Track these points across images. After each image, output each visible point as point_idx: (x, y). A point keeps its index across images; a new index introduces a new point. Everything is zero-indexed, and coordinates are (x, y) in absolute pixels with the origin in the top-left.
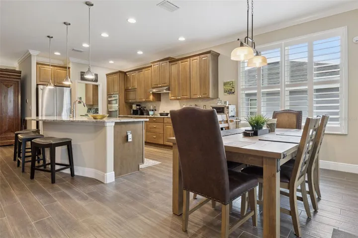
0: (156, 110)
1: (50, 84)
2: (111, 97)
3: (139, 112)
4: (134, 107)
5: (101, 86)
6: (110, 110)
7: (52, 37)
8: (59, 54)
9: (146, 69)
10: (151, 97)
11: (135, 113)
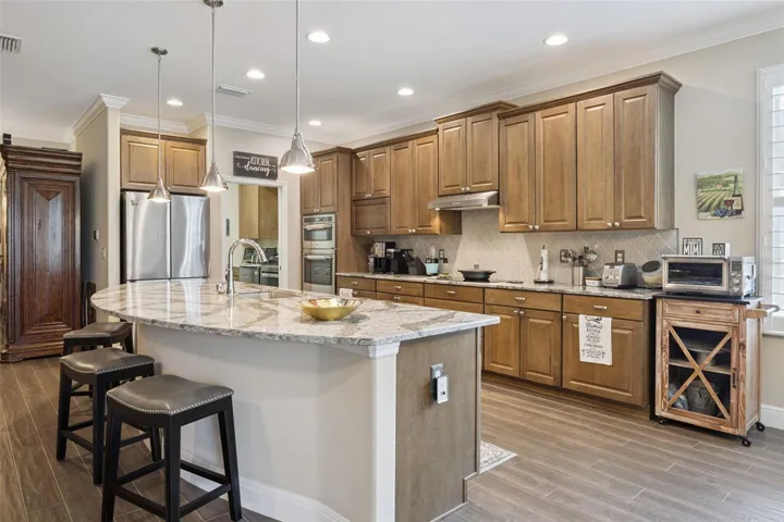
0: (445, 260)
1: (160, 189)
2: (310, 221)
3: (394, 265)
4: (379, 250)
5: (285, 188)
6: (309, 257)
7: (165, 52)
8: (180, 104)
9: (421, 140)
10: (436, 223)
11: (383, 265)
